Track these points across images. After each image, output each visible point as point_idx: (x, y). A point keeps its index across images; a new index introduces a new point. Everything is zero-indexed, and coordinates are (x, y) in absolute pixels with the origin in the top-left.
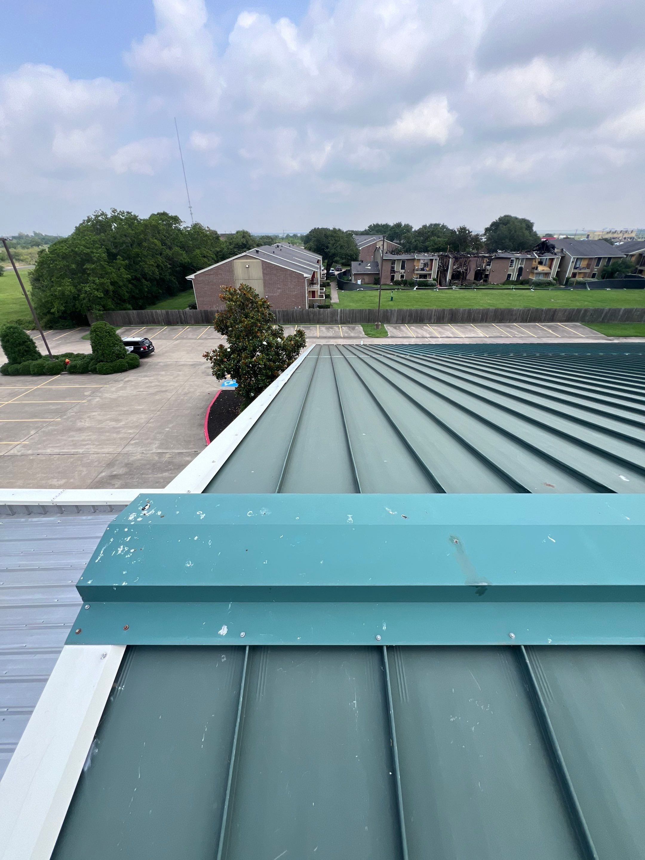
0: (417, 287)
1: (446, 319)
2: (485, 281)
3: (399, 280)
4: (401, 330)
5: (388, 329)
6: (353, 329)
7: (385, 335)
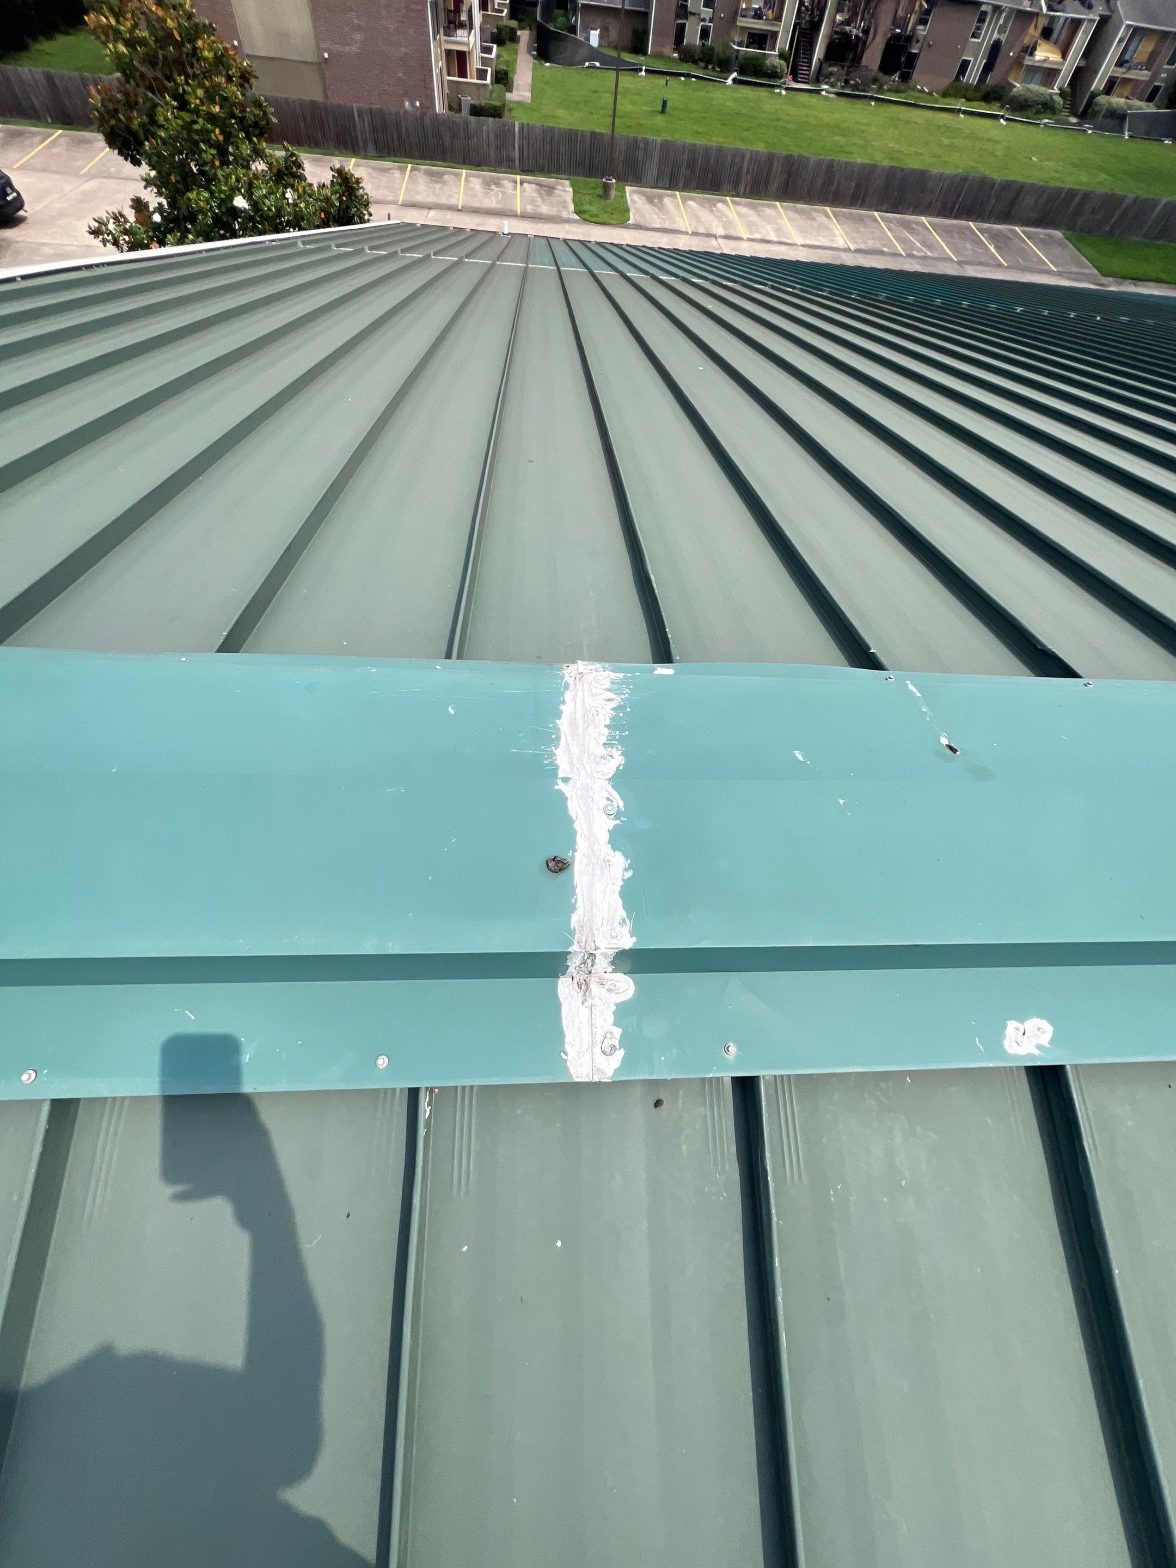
0: (735, 75)
1: (774, 186)
2: (905, 77)
3: (695, 45)
4: (661, 207)
5: (633, 201)
6: (550, 190)
7: (619, 217)
